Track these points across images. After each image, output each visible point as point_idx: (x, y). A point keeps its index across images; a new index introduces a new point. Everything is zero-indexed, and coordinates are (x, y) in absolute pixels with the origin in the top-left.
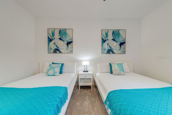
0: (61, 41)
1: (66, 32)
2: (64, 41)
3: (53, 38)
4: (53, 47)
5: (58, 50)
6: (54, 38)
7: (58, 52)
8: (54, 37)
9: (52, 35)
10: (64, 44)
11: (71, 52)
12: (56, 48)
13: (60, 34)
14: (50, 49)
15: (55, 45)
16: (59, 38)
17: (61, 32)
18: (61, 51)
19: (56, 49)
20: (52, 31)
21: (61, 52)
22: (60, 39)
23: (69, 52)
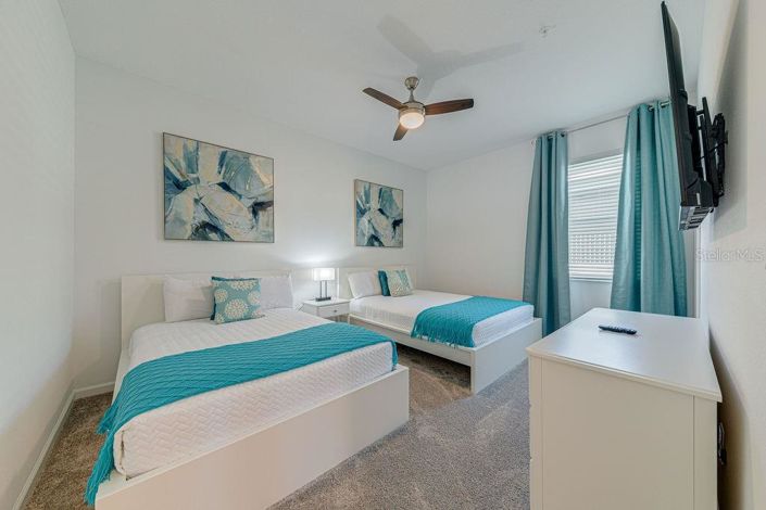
0: (227, 194)
1: (249, 164)
2: (240, 196)
3: (194, 179)
4: (192, 216)
5: (215, 229)
6: (198, 179)
7: (213, 235)
8: (195, 176)
9: (183, 164)
10: (240, 209)
11: (269, 238)
12: (207, 220)
13: (224, 169)
14: (174, 221)
15: (201, 208)
16: (222, 181)
17: (227, 160)
18: (226, 231)
19: (205, 225)
20: (185, 147)
21: (226, 238)
22: (225, 186)
23: (261, 239)
